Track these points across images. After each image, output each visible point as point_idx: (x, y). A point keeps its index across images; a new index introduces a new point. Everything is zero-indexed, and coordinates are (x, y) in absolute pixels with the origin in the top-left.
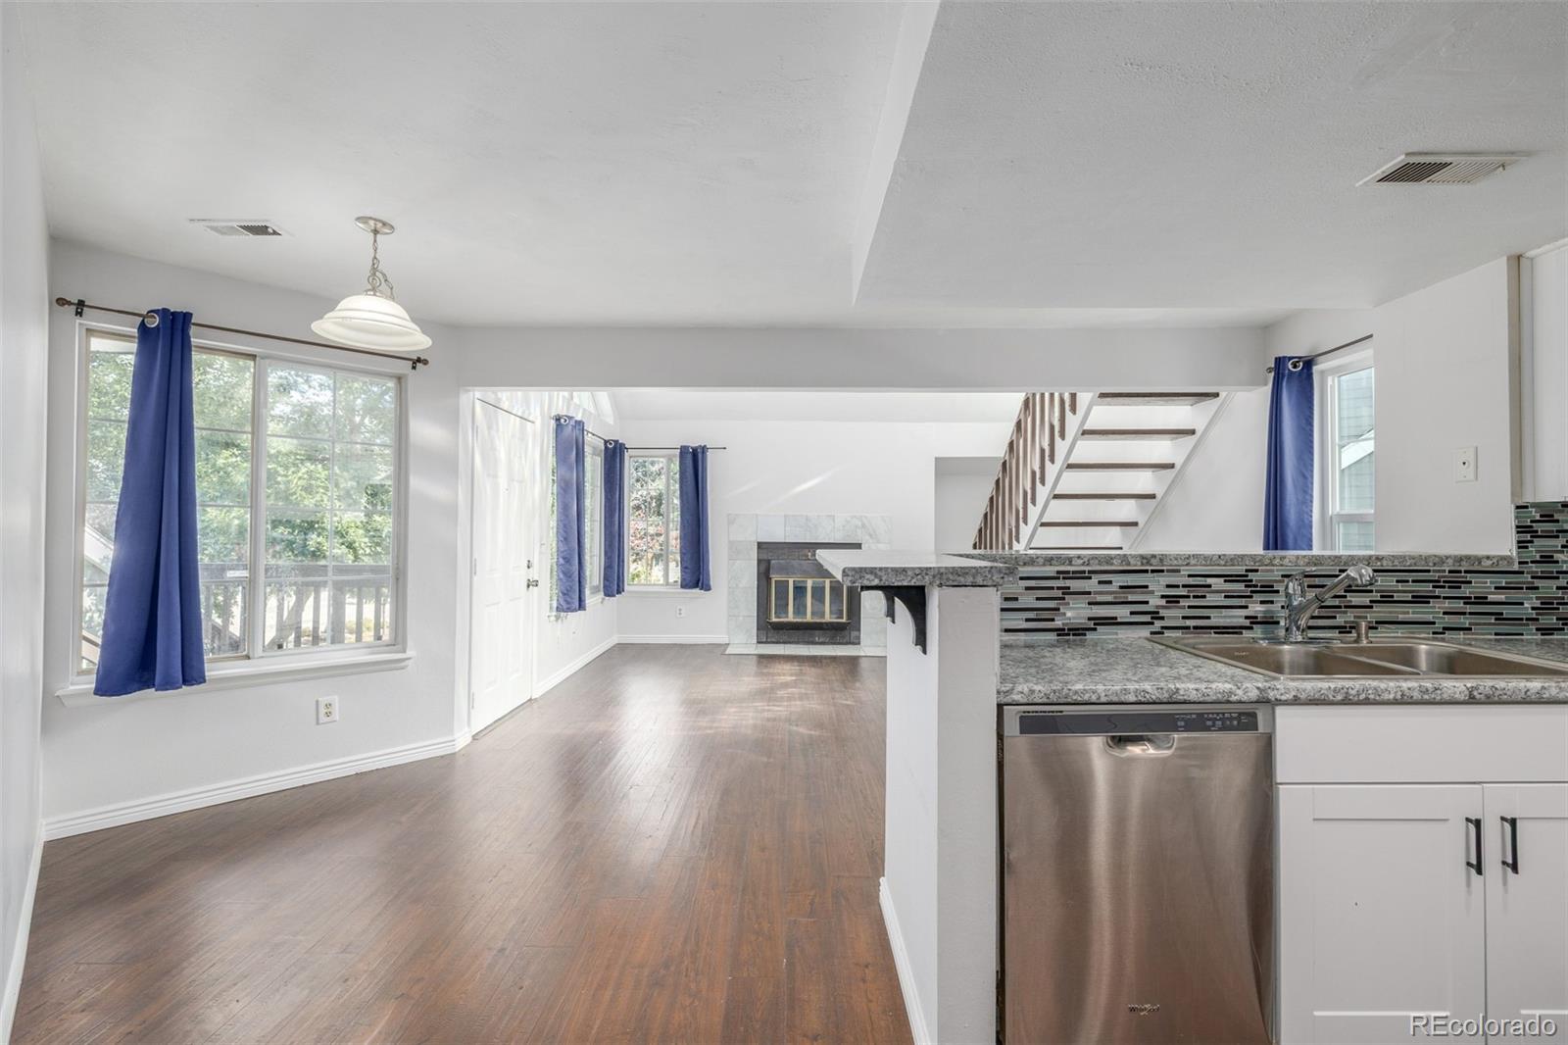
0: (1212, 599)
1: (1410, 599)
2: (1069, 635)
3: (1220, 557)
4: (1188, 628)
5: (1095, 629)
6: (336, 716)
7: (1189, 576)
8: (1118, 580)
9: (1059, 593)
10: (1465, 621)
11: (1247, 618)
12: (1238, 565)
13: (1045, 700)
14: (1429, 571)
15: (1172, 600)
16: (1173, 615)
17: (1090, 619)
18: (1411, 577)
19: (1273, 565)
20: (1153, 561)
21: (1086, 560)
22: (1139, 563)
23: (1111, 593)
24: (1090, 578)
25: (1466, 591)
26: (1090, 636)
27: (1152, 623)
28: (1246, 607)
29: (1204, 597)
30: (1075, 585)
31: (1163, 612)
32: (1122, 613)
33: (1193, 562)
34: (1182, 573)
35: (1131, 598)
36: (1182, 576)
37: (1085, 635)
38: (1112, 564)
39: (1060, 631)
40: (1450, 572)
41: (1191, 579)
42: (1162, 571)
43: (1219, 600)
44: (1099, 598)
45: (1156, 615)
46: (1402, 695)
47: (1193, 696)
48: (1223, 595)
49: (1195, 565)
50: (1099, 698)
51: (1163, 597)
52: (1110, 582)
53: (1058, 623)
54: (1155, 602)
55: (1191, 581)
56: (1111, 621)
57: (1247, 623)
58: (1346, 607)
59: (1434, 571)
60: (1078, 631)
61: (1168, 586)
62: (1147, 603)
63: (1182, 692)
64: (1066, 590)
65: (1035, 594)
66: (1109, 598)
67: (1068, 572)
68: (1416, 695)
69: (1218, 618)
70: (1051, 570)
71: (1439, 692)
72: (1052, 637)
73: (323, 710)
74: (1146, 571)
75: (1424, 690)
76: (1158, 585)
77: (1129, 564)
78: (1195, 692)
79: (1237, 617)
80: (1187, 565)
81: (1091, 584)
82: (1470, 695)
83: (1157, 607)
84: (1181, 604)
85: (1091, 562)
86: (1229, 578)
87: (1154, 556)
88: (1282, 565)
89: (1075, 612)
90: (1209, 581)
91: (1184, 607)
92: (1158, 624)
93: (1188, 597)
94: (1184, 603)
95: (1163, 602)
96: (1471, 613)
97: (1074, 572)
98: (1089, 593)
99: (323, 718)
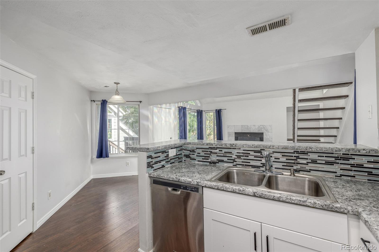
0: (250, 157)
1: (324, 163)
2: (212, 163)
3: (253, 145)
4: (244, 165)
5: (218, 163)
6: (129, 165)
7: (243, 150)
8: (224, 150)
9: (209, 153)
10: (352, 173)
11: (261, 164)
12: (259, 148)
13: (156, 177)
14: (333, 153)
15: (239, 157)
16: (239, 161)
17: (217, 160)
18: (324, 155)
19: (270, 148)
20: (233, 146)
21: (216, 144)
22: (230, 146)
23: (222, 154)
24: (217, 149)
25: (351, 162)
26: (217, 164)
27: (234, 163)
28: (261, 160)
29: (248, 156)
30: (213, 151)
31: (236, 160)
32: (225, 159)
33: (245, 146)
34: (241, 149)
35: (227, 155)
36: (241, 150)
37: (216, 164)
38: (223, 146)
39: (210, 162)
40: (343, 154)
41: (244, 151)
42: (236, 148)
43: (252, 157)
44: (219, 155)
45: (234, 161)
46: (233, 190)
47: (183, 181)
48: (254, 156)
49: (245, 147)
50: (165, 178)
51: (236, 156)
52: (222, 151)
53: (209, 161)
54: (234, 157)
55: (244, 152)
56: (222, 161)
57: (262, 165)
58: (297, 163)
59: (335, 153)
60: (214, 163)
61: (237, 153)
62: (232, 157)
63: (181, 180)
64: (211, 152)
65: (204, 153)
66: (222, 155)
67: (211, 148)
68: (237, 191)
69: (253, 163)
70: (207, 147)
71: (244, 191)
72: (208, 164)
73: (127, 164)
74: (231, 148)
75: (240, 190)
76: (235, 152)
77: (227, 146)
78: (183, 180)
79: (258, 164)
80: (243, 147)
81: (217, 151)
82: (254, 194)
83: (235, 158)
84: (241, 158)
85: (217, 145)
86: (255, 152)
87: (234, 144)
88: (273, 149)
89: (214, 158)
90: (249, 152)
91: (242, 159)
92: (235, 163)
93: (243, 156)
94: (242, 157)
95: (236, 157)
96: (354, 171)
97: (213, 148)
98: (217, 153)
99: (127, 165)
